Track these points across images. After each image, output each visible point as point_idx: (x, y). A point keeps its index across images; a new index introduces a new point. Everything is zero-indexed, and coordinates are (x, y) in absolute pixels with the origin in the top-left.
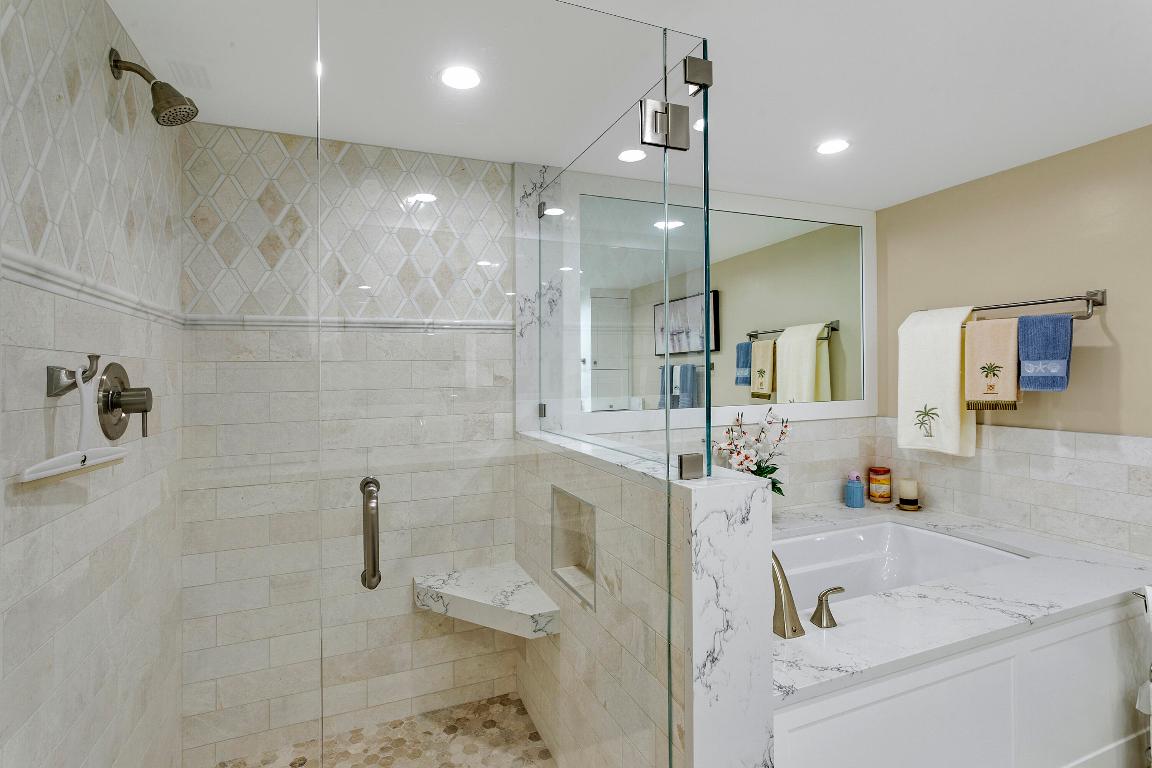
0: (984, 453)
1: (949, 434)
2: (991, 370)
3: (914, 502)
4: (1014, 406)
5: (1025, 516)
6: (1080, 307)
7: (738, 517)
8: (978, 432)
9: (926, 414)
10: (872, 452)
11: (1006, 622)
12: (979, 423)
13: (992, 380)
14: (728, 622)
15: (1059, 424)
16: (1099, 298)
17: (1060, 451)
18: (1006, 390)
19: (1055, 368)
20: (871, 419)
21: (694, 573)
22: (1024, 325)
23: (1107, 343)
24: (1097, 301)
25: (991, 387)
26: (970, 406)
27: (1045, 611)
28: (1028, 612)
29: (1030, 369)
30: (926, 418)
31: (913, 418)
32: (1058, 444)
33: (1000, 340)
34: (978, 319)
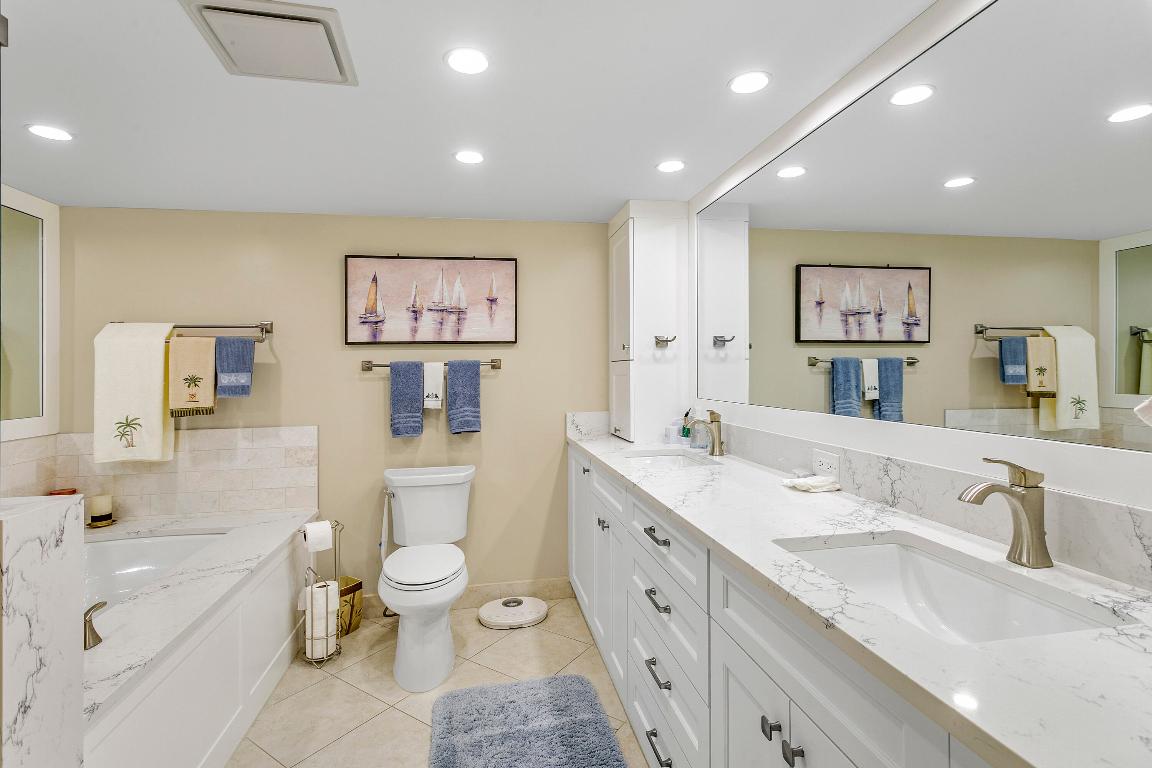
0: (180, 455)
1: (151, 442)
2: (193, 381)
3: (108, 517)
4: (210, 411)
5: (215, 502)
6: (257, 333)
7: (52, 541)
8: (177, 438)
9: (128, 425)
10: (52, 473)
11: (237, 578)
12: (177, 429)
13: (193, 390)
14: (41, 660)
15: (241, 423)
16: (269, 327)
17: (242, 444)
18: (205, 397)
19: (242, 379)
20: (52, 438)
21: (5, 618)
22: (220, 343)
23: (273, 361)
24: (267, 330)
25: (193, 395)
26: (173, 413)
27: (257, 561)
28: (249, 565)
29: (225, 380)
30: (128, 429)
31: (114, 430)
32: (240, 438)
33: (199, 356)
34: (178, 336)
